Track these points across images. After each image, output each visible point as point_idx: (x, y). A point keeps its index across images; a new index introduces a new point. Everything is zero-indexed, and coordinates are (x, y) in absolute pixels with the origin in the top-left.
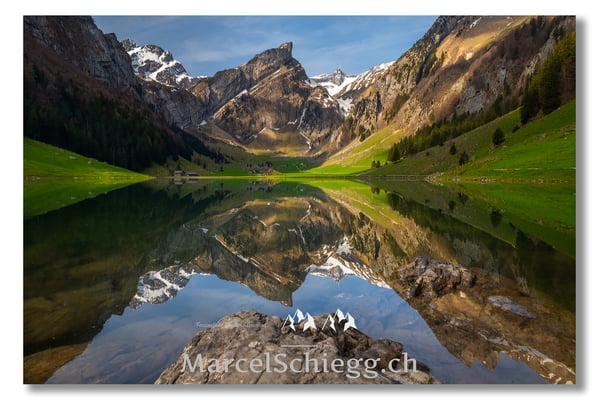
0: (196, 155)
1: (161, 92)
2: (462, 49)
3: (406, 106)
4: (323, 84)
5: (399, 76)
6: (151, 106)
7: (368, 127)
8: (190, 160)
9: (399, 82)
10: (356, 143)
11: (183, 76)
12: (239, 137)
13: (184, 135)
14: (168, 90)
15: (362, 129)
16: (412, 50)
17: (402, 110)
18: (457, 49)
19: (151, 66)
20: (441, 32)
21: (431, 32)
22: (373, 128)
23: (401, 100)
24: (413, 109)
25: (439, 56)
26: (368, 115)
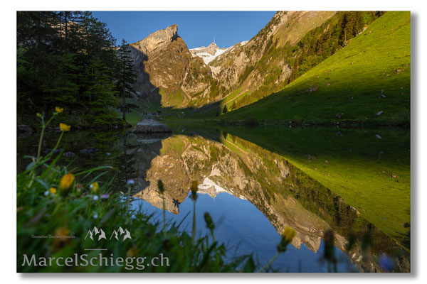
2: (290, 36)
3: (253, 74)
4: (198, 54)
5: (248, 54)
7: (227, 87)
9: (248, 57)
12: (138, 93)
15: (224, 89)
16: (258, 35)
17: (249, 76)
18: (286, 37)
21: (270, 24)
22: (231, 88)
23: (249, 70)
24: (256, 77)
25: (274, 41)
26: (228, 79)
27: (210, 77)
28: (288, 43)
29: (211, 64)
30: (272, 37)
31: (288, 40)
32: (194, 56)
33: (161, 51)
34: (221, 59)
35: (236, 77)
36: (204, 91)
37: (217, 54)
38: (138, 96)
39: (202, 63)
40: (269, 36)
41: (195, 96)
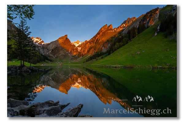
0: (46, 61)
1: (39, 47)
3: (93, 49)
4: (74, 44)
5: (90, 43)
6: (37, 51)
7: (84, 54)
8: (45, 62)
10: (81, 57)
11: (43, 43)
13: (44, 56)
14: (40, 47)
15: (82, 54)
17: (91, 50)
19: (37, 41)
20: (99, 34)
21: (97, 34)
23: (90, 48)
24: (93, 51)
25: (98, 40)
26: (84, 51)
27: (78, 51)
28: (103, 40)
29: (78, 47)
30: (98, 38)
31: (103, 39)
32: (72, 44)
33: (62, 43)
34: (81, 45)
35: (86, 51)
36: (76, 55)
37: (79, 44)
38: (55, 57)
39: (75, 46)
40: (97, 38)
41: (73, 57)
